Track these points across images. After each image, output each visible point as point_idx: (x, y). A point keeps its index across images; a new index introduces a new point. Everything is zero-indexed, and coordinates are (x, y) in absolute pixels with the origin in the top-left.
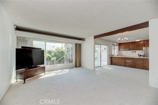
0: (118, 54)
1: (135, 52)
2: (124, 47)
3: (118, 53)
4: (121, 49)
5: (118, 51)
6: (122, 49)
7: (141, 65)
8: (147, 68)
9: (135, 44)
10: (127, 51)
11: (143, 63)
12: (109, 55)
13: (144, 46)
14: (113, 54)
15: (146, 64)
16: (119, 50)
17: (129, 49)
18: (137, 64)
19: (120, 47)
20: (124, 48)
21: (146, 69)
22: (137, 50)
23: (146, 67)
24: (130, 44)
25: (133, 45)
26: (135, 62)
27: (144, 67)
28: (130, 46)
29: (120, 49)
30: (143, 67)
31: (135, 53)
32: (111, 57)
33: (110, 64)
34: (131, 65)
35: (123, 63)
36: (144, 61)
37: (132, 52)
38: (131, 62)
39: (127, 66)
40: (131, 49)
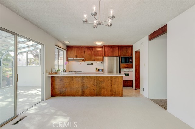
0: (65, 68)
1: (92, 64)
2: (75, 55)
3: (65, 66)
5: (65, 61)
6: (72, 58)
7: (109, 88)
8: (117, 92)
9: (92, 49)
10: (80, 62)
11: (111, 85)
12: (47, 71)
13: (105, 55)
14: (56, 67)
15: (116, 86)
16: (67, 60)
17: (83, 59)
18: (103, 88)
19: (69, 53)
20: (76, 57)
21: (116, 94)
22: (95, 61)
23: (115, 92)
24: (86, 50)
25: (89, 52)
26: (100, 84)
27: (113, 91)
29: (69, 59)
30: (111, 92)
31: (90, 65)
32: (52, 77)
33: (50, 96)
34: (94, 92)
35: (79, 89)
36: (113, 80)
37: (87, 64)
38: (93, 86)
39: (87, 93)
40: (86, 59)
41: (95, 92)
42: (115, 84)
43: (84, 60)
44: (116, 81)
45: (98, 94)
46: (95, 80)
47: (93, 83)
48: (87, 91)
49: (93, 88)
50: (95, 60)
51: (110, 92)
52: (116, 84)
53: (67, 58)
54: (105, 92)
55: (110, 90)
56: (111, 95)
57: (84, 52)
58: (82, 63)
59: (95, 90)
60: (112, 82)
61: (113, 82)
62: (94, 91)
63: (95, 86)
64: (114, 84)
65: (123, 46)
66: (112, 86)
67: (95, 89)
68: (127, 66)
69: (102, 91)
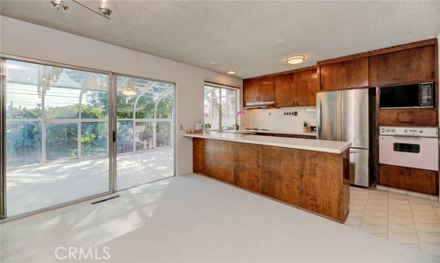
1: (296, 114)
2: (257, 95)
4: (249, 102)
6: (252, 102)
7: (296, 183)
8: (319, 200)
9: (292, 79)
10: (269, 111)
11: (302, 176)
13: (322, 88)
15: (317, 181)
17: (272, 102)
18: (280, 178)
19: (246, 92)
20: (259, 99)
22: (298, 105)
23: (315, 200)
24: (278, 82)
25: (286, 85)
27: (307, 194)
28: (277, 90)
29: (247, 104)
30: (301, 194)
31: (293, 116)
32: (194, 139)
33: (192, 171)
34: (258, 181)
35: (230, 169)
36: (308, 162)
37: (285, 114)
38: (256, 166)
39: (243, 182)
40: (279, 102)
41: (260, 182)
42: (314, 174)
43: (273, 106)
44: (316, 165)
45: (268, 191)
46: (261, 154)
47: (255, 160)
48: (244, 177)
49: (256, 173)
50: (300, 104)
51: (297, 195)
52: (319, 173)
53: (244, 103)
54: (284, 189)
55: (298, 188)
56: (302, 205)
57: (275, 88)
58: (273, 111)
59: (260, 178)
60: (303, 165)
61: (308, 167)
62: (257, 179)
63: (260, 169)
64: (310, 174)
65: (387, 51)
66: (306, 178)
67: (260, 175)
68: (408, 118)
69: (277, 187)
